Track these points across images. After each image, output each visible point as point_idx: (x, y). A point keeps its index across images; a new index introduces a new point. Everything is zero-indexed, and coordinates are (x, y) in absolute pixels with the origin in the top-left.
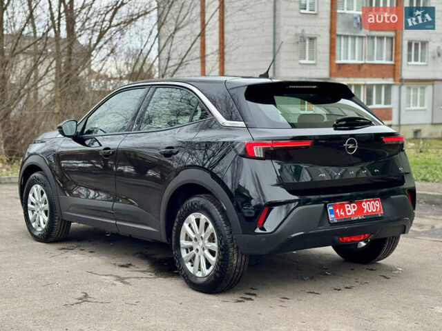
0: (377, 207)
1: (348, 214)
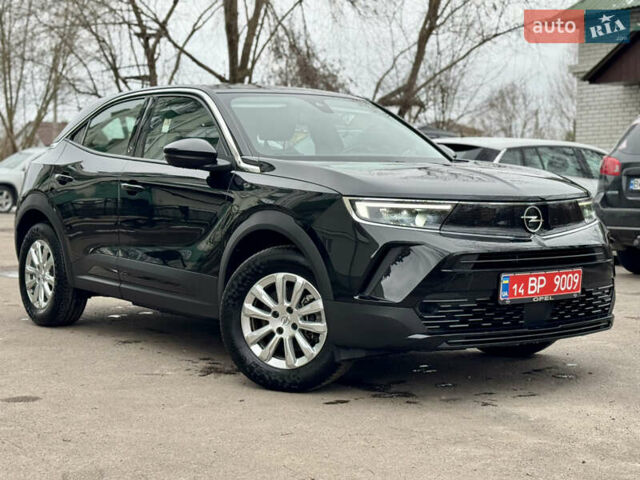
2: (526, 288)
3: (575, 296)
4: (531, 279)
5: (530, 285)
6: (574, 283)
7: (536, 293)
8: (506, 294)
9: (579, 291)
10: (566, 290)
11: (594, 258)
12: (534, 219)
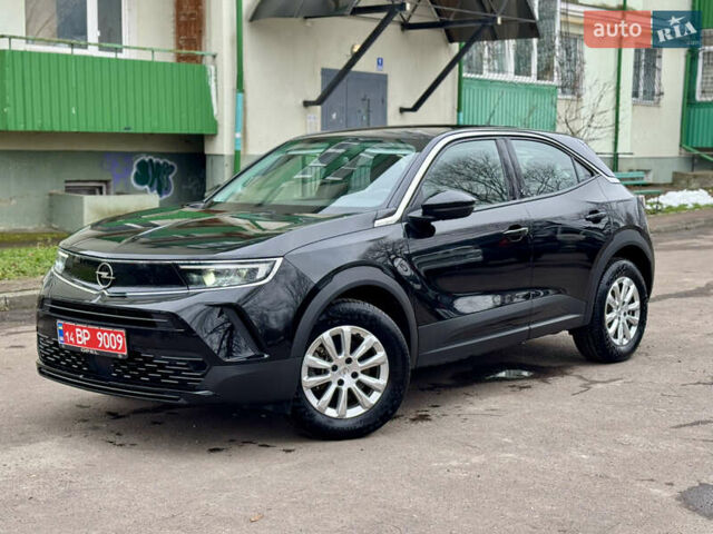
2: (74, 336)
3: (120, 356)
4: (77, 330)
5: (78, 335)
6: (118, 344)
7: (83, 345)
8: (62, 339)
9: (125, 353)
10: (110, 348)
11: (153, 324)
12: (104, 275)
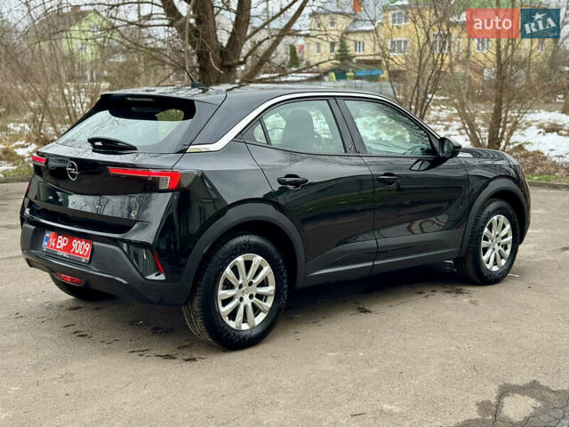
0: (85, 251)
1: (58, 247)
